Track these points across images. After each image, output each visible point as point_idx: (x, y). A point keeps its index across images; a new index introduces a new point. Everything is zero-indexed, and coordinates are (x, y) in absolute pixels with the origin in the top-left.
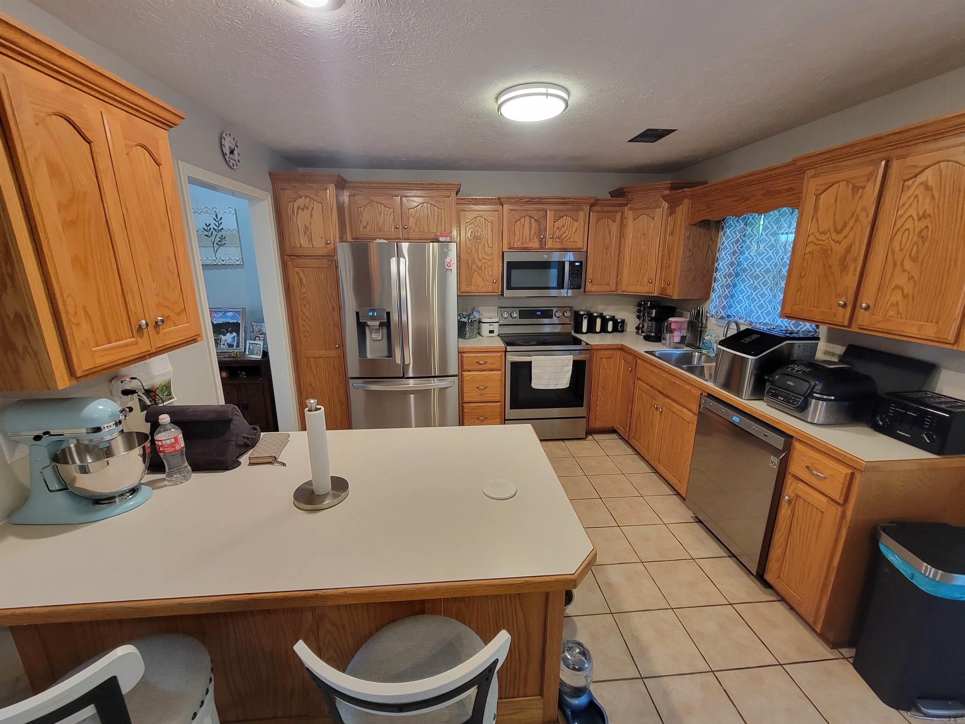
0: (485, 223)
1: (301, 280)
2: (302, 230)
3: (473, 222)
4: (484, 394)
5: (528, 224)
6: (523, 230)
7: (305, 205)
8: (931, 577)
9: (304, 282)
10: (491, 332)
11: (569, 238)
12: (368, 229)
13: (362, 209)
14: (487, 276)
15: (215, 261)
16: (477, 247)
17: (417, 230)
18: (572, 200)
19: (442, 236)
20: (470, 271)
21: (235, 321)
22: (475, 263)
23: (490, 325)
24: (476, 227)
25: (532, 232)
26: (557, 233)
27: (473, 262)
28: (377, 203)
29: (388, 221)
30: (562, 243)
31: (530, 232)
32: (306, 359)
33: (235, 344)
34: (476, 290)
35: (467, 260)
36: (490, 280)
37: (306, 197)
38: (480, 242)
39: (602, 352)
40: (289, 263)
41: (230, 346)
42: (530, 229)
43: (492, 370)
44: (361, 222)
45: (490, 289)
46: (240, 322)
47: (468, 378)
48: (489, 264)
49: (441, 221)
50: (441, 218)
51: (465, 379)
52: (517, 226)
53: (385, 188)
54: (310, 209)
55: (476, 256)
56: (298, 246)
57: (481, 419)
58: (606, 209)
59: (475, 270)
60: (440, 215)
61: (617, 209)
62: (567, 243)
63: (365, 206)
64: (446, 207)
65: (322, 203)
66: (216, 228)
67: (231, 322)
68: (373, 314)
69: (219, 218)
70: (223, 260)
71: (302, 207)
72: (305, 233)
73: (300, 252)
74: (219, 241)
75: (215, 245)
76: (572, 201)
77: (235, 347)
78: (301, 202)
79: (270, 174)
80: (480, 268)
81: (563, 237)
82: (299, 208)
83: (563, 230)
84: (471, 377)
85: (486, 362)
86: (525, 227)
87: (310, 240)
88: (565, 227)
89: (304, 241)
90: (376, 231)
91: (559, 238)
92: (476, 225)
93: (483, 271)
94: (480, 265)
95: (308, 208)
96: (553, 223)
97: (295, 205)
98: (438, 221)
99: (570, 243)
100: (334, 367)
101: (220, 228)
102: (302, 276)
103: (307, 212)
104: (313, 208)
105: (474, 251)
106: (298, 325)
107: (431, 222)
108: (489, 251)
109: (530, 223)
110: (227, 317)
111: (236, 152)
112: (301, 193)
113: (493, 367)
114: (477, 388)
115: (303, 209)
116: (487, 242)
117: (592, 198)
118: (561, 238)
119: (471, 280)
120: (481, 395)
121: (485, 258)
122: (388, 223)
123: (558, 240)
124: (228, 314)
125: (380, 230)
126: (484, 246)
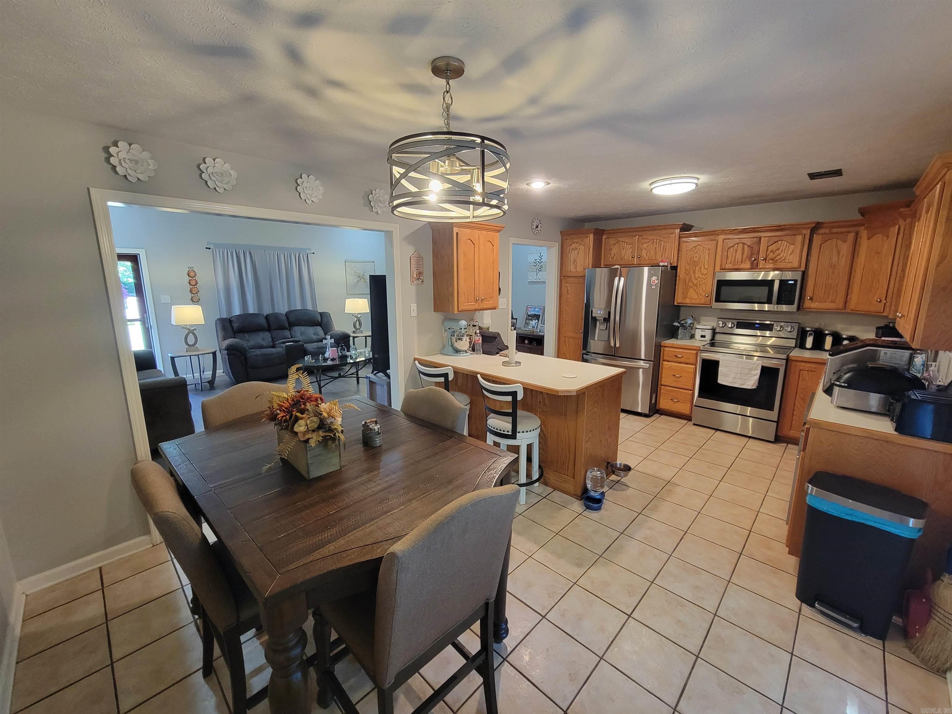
0: (703, 251)
1: (568, 290)
2: (572, 260)
3: (693, 250)
4: (678, 381)
5: (741, 249)
6: (736, 254)
7: (576, 247)
8: (814, 494)
9: (569, 291)
10: (703, 336)
11: (784, 259)
12: (614, 259)
13: (612, 246)
14: (701, 292)
15: (536, 279)
16: (694, 269)
17: (647, 258)
18: (788, 226)
19: (662, 261)
20: (687, 287)
21: (538, 314)
22: (692, 282)
23: (702, 331)
24: (695, 253)
25: (745, 256)
26: (771, 255)
27: (690, 280)
28: (622, 241)
29: (628, 253)
30: (776, 264)
31: (742, 256)
32: (564, 338)
33: (536, 327)
34: (690, 302)
35: (685, 279)
36: (704, 294)
37: (577, 243)
38: (698, 265)
39: (802, 364)
40: (563, 281)
41: (534, 327)
42: (743, 254)
43: (688, 364)
44: (611, 254)
45: (703, 301)
46: (540, 314)
47: (666, 366)
48: (703, 282)
49: (666, 251)
50: (666, 248)
51: (664, 367)
52: (730, 251)
53: (629, 232)
54: (578, 249)
55: (693, 276)
56: (569, 271)
57: (675, 401)
58: (835, 230)
59: (691, 287)
60: (665, 247)
61: (849, 229)
62: (782, 264)
63: (614, 245)
64: (670, 241)
65: (584, 246)
66: (539, 261)
67: (537, 314)
68: (600, 312)
69: (541, 255)
70: (540, 279)
71: (574, 248)
72: (574, 263)
73: (569, 274)
74: (540, 269)
75: (538, 271)
76: (789, 228)
77: (535, 328)
78: (574, 246)
79: (561, 232)
80: (696, 285)
81: (777, 258)
82: (572, 249)
83: (777, 252)
84: (669, 366)
85: (683, 357)
86: (738, 252)
87: (576, 267)
88: (780, 251)
89: (572, 268)
90: (619, 259)
91: (772, 259)
92: (695, 252)
93: (698, 287)
94: (695, 283)
95: (577, 248)
96: (766, 247)
97: (571, 248)
98: (663, 251)
99: (785, 264)
100: (578, 345)
101: (541, 261)
102: (569, 288)
103: (576, 251)
104: (579, 249)
105: (692, 272)
106: (563, 316)
107: (658, 252)
108: (705, 272)
109: (743, 249)
110: (535, 311)
111: (539, 226)
112: (575, 241)
113: (687, 361)
114: (674, 375)
115: (574, 250)
116: (704, 265)
117: (814, 223)
118: (775, 260)
119: (687, 293)
120: (676, 381)
121: (701, 277)
122: (627, 254)
123: (771, 261)
124: (536, 309)
125: (622, 259)
126: (700, 268)
